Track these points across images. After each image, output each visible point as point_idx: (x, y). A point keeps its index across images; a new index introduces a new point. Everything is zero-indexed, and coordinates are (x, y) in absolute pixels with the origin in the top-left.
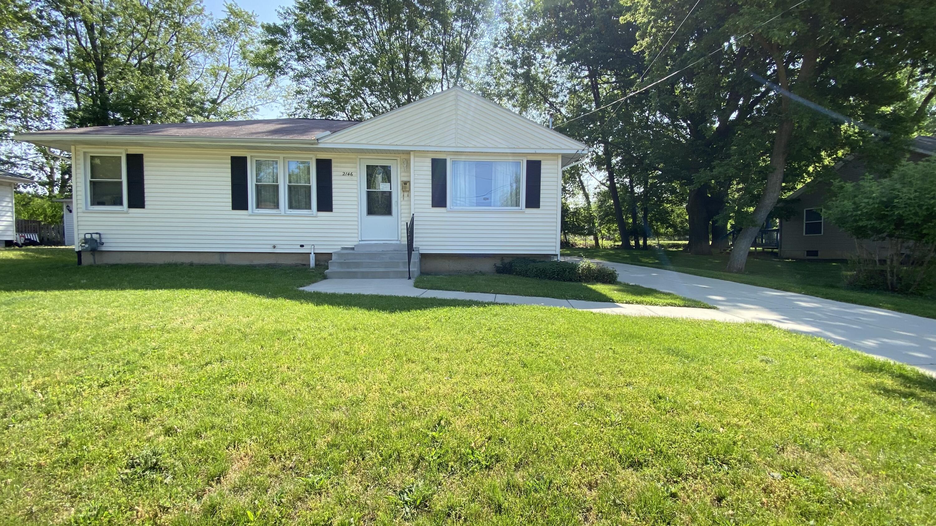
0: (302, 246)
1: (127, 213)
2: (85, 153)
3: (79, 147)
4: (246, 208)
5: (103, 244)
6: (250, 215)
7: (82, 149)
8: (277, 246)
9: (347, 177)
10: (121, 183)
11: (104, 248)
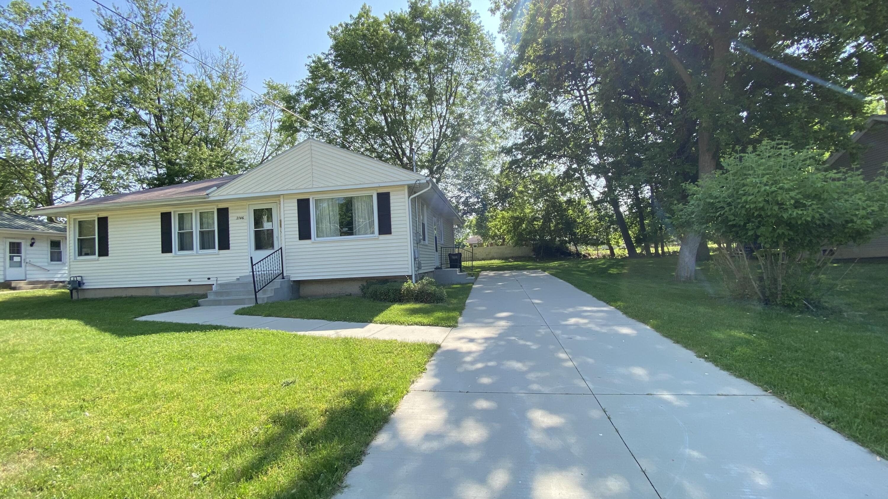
0: (209, 279)
1: (98, 260)
2: (75, 219)
3: (71, 215)
4: (171, 251)
5: (84, 284)
6: (174, 257)
7: (73, 216)
8: (192, 280)
9: (240, 221)
10: (94, 239)
11: (85, 287)
